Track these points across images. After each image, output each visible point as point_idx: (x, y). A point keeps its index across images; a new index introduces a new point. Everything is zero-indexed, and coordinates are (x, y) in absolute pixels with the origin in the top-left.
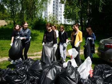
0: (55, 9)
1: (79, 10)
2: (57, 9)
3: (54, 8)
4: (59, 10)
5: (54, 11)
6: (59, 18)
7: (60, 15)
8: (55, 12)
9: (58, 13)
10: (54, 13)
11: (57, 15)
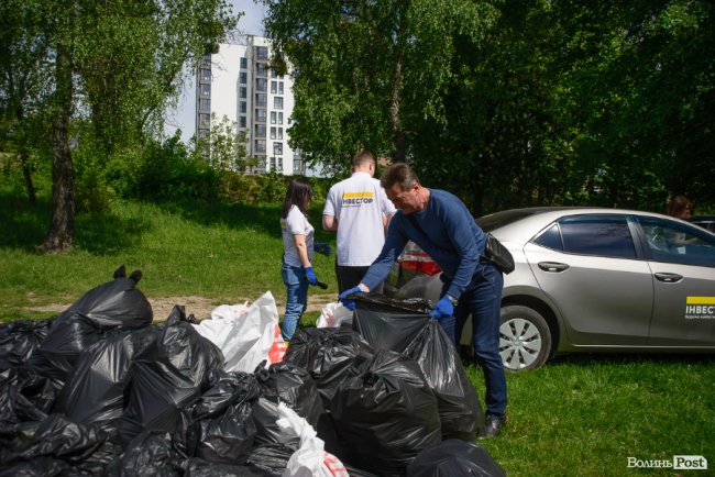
0: (248, 101)
1: (349, 107)
2: (260, 101)
3: (243, 92)
4: (271, 106)
5: (243, 107)
6: (270, 144)
7: (273, 130)
8: (248, 115)
9: (265, 119)
10: (243, 121)
11: (260, 131)
